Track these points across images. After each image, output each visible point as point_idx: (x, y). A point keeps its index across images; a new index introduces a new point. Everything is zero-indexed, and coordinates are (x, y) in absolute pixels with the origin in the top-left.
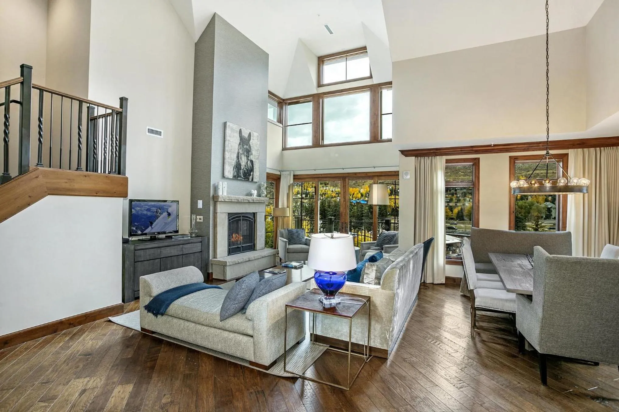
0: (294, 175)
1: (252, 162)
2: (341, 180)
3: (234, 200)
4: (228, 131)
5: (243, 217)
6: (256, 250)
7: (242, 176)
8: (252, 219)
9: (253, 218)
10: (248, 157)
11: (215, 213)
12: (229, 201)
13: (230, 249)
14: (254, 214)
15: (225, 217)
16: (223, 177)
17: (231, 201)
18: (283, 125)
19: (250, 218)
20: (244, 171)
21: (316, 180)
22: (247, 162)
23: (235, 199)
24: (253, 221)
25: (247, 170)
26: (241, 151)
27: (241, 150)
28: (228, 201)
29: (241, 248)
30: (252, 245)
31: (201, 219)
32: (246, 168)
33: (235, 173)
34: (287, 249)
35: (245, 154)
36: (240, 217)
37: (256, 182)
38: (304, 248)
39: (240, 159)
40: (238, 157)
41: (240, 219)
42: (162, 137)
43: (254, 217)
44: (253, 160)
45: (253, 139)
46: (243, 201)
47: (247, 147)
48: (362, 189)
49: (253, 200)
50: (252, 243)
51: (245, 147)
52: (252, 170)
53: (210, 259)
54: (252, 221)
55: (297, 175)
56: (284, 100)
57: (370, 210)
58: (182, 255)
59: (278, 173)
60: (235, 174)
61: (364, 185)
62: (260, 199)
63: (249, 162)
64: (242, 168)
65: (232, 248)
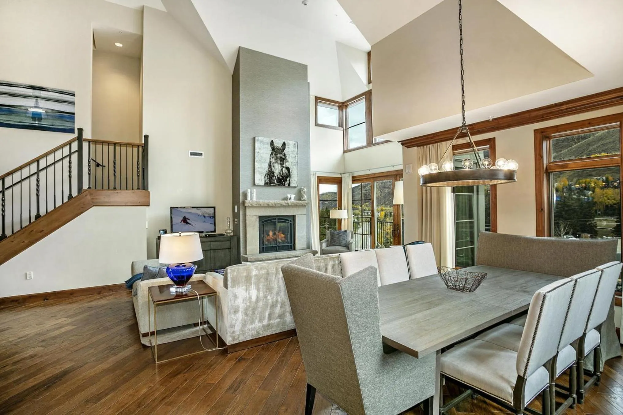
0: (353, 177)
1: (288, 169)
2: (393, 178)
3: (263, 204)
4: (257, 144)
5: (278, 219)
6: (296, 250)
7: (276, 182)
8: (290, 221)
9: (292, 221)
10: (282, 165)
11: (245, 215)
12: (257, 205)
13: (262, 247)
14: (292, 217)
15: (256, 220)
16: (254, 184)
17: (259, 205)
18: (343, 127)
19: (287, 220)
20: (278, 178)
21: (372, 180)
22: (282, 170)
23: (265, 203)
24: (292, 223)
25: (282, 176)
26: (273, 160)
27: (274, 159)
29: (277, 248)
30: (291, 245)
31: (236, 221)
32: (281, 175)
33: (267, 180)
35: (279, 162)
36: (276, 219)
37: (295, 187)
39: (272, 167)
40: (270, 166)
41: (276, 221)
42: (203, 157)
43: (293, 219)
44: (289, 166)
45: (288, 148)
46: (274, 205)
47: (281, 155)
48: (556, 182)
49: (288, 204)
50: (291, 243)
51: (278, 156)
52: (288, 175)
53: (241, 255)
55: (356, 177)
56: (343, 103)
57: (564, 209)
58: (211, 250)
59: (339, 176)
60: (267, 181)
61: (559, 177)
63: (284, 169)
64: (276, 175)
65: (265, 247)
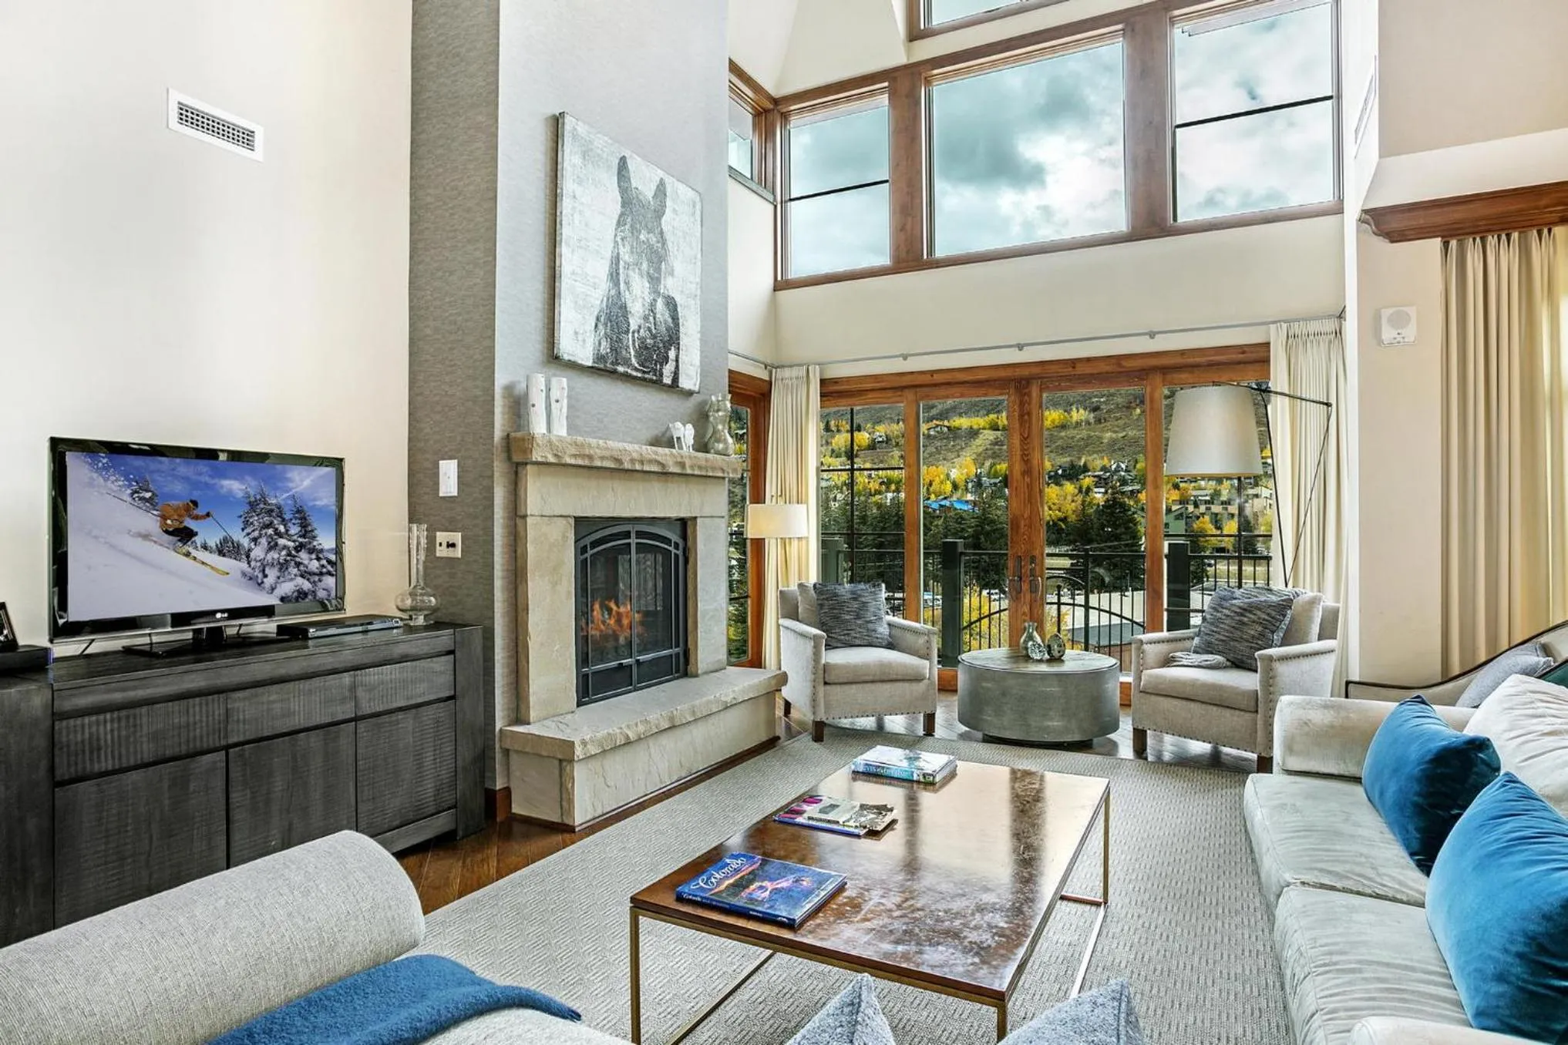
0: (823, 382)
1: (672, 305)
2: (1012, 391)
3: (602, 458)
4: (570, 158)
5: (640, 534)
6: (696, 676)
7: (634, 360)
8: (677, 546)
9: (680, 544)
10: (654, 280)
11: (516, 514)
12: (580, 462)
13: (586, 676)
14: (685, 525)
15: (565, 537)
16: (553, 358)
17: (586, 462)
18: (774, 193)
19: (668, 541)
20: (643, 340)
21: (910, 395)
22: (654, 302)
23: (607, 453)
24: (680, 552)
25: (654, 337)
26: (626, 256)
27: (628, 248)
28: (573, 461)
29: (635, 669)
30: (678, 655)
31: (453, 545)
32: (649, 329)
33: (604, 343)
34: (821, 667)
35: (645, 266)
36: (627, 535)
37: (690, 393)
38: (889, 665)
39: (622, 286)
40: (614, 277)
41: (629, 544)
42: (258, 154)
43: (684, 537)
44: (678, 299)
45: (674, 210)
46: (638, 467)
47: (653, 239)
48: (954, 468)
49: (682, 465)
50: (677, 646)
51: (642, 237)
52: (673, 339)
53: (499, 725)
54: (677, 556)
55: (835, 381)
56: (776, 101)
57: (983, 528)
58: (356, 719)
59: (761, 374)
60: (605, 348)
61: (959, 456)
62: (707, 460)
63: (660, 305)
64: (633, 327)
65: (595, 673)
